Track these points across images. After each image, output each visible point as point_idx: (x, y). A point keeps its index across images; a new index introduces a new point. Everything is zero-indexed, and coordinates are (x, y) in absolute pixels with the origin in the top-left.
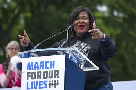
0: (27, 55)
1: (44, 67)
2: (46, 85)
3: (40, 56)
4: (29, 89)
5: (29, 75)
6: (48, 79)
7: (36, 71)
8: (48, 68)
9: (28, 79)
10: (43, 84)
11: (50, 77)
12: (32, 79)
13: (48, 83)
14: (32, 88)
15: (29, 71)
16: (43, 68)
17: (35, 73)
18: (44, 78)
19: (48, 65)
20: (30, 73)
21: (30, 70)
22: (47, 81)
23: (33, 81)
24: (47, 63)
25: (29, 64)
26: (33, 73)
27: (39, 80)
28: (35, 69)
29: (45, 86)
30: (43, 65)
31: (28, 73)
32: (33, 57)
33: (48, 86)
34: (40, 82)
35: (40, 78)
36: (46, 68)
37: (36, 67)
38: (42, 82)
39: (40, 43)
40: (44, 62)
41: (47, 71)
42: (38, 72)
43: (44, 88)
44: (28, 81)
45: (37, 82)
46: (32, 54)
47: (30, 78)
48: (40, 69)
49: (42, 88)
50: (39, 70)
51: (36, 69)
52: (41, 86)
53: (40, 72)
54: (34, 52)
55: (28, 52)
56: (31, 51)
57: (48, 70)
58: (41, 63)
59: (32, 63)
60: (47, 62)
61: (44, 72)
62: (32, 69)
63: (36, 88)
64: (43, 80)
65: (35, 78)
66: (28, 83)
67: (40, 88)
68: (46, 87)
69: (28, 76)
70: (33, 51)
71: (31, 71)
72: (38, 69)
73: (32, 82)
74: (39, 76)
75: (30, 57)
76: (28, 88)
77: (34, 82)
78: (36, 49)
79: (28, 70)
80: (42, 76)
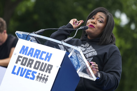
0: (25, 37)
1: (39, 56)
2: (34, 76)
3: (38, 43)
4: (15, 73)
5: (20, 59)
6: (38, 71)
7: (29, 57)
8: (43, 59)
9: (17, 63)
10: (31, 74)
11: (41, 70)
12: (22, 64)
13: (36, 75)
14: (17, 74)
15: (21, 55)
16: (37, 57)
17: (27, 59)
18: (35, 68)
19: (44, 56)
20: (21, 57)
21: (23, 53)
22: (36, 73)
23: (22, 66)
24: (44, 54)
25: (24, 47)
26: (24, 58)
27: (28, 68)
28: (28, 55)
29: (32, 77)
30: (38, 53)
31: (19, 57)
32: (31, 41)
33: (36, 78)
34: (29, 71)
35: (31, 67)
36: (41, 58)
37: (31, 54)
38: (31, 71)
39: (44, 30)
40: (40, 51)
41: (40, 62)
42: (30, 60)
43: (31, 78)
44: (16, 65)
45: (26, 69)
46: (31, 38)
47: (19, 63)
48: (34, 57)
49: (28, 78)
50: (32, 58)
51: (30, 55)
52: (28, 76)
53: (33, 61)
54: (33, 37)
55: (27, 34)
56: (32, 34)
57: (42, 61)
58: (37, 50)
59: (27, 48)
60: (44, 52)
61: (37, 62)
62: (26, 54)
63: (22, 75)
64: (32, 69)
65: (24, 65)
66: (15, 67)
67: (26, 77)
68: (33, 79)
69: (18, 60)
70: (33, 34)
71: (24, 56)
72: (31, 56)
73: (20, 68)
74: (30, 64)
75: (28, 40)
76: (13, 72)
77: (23, 69)
78: (38, 34)
79: (20, 53)
80: (33, 66)
